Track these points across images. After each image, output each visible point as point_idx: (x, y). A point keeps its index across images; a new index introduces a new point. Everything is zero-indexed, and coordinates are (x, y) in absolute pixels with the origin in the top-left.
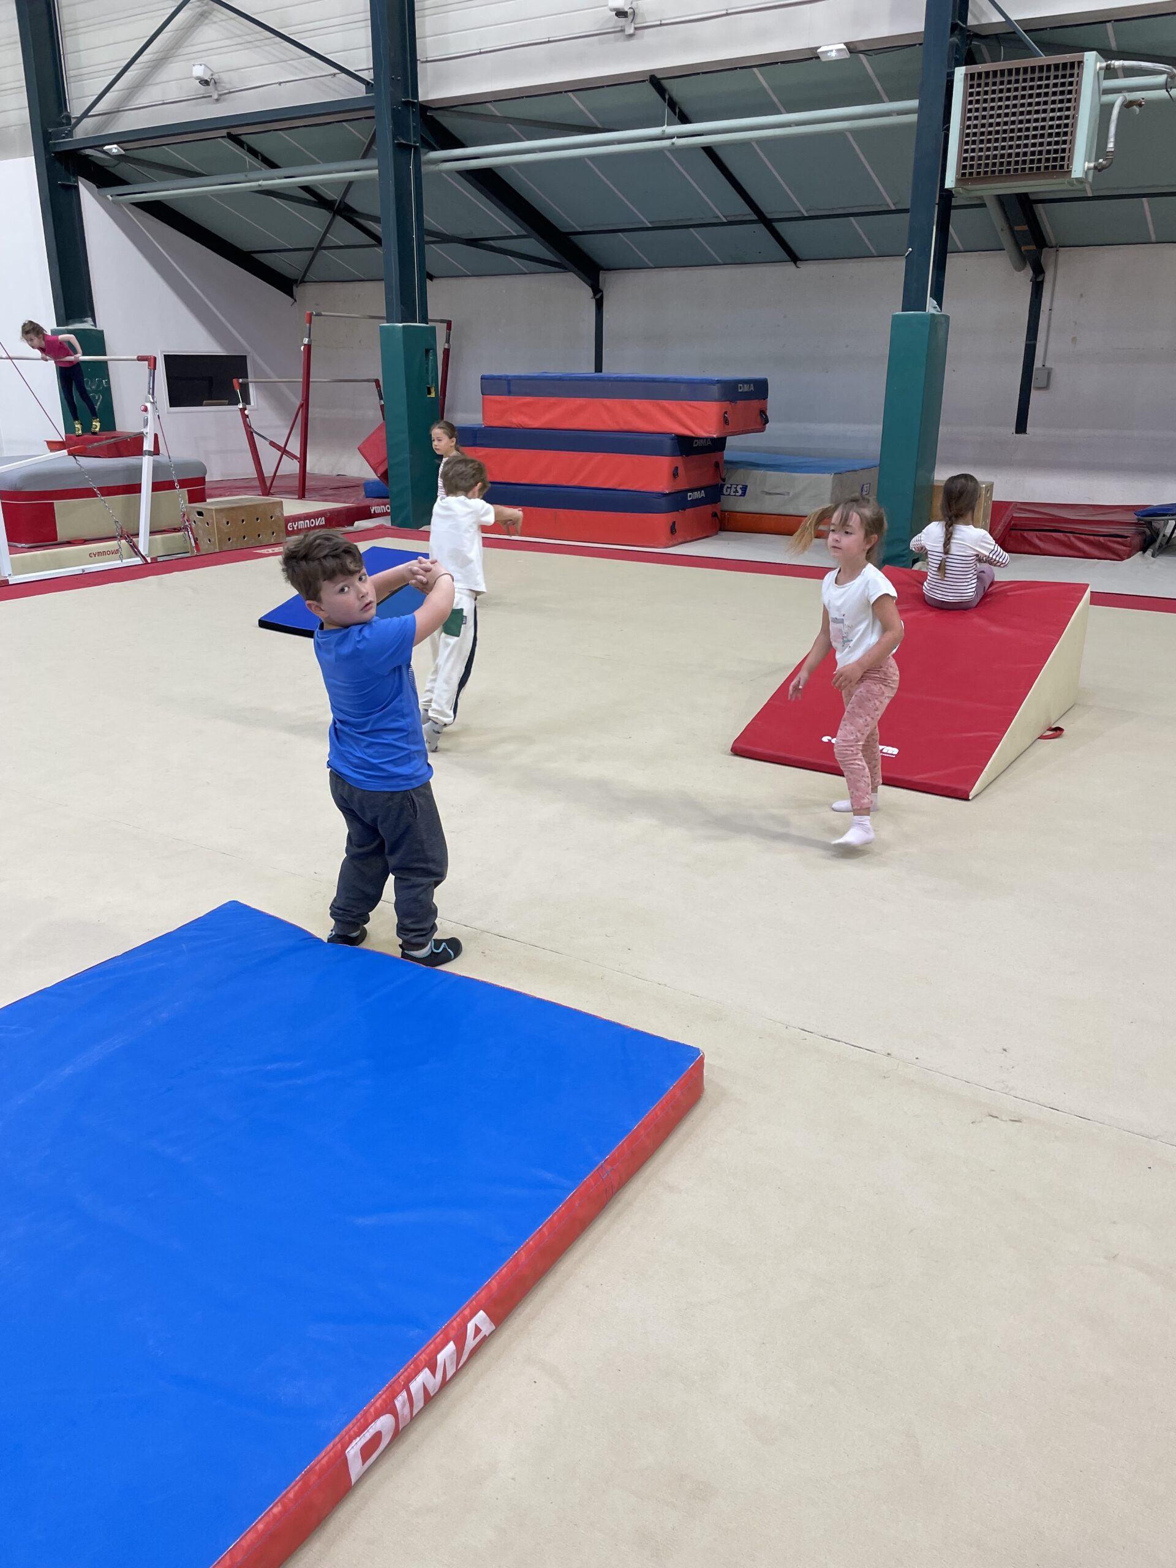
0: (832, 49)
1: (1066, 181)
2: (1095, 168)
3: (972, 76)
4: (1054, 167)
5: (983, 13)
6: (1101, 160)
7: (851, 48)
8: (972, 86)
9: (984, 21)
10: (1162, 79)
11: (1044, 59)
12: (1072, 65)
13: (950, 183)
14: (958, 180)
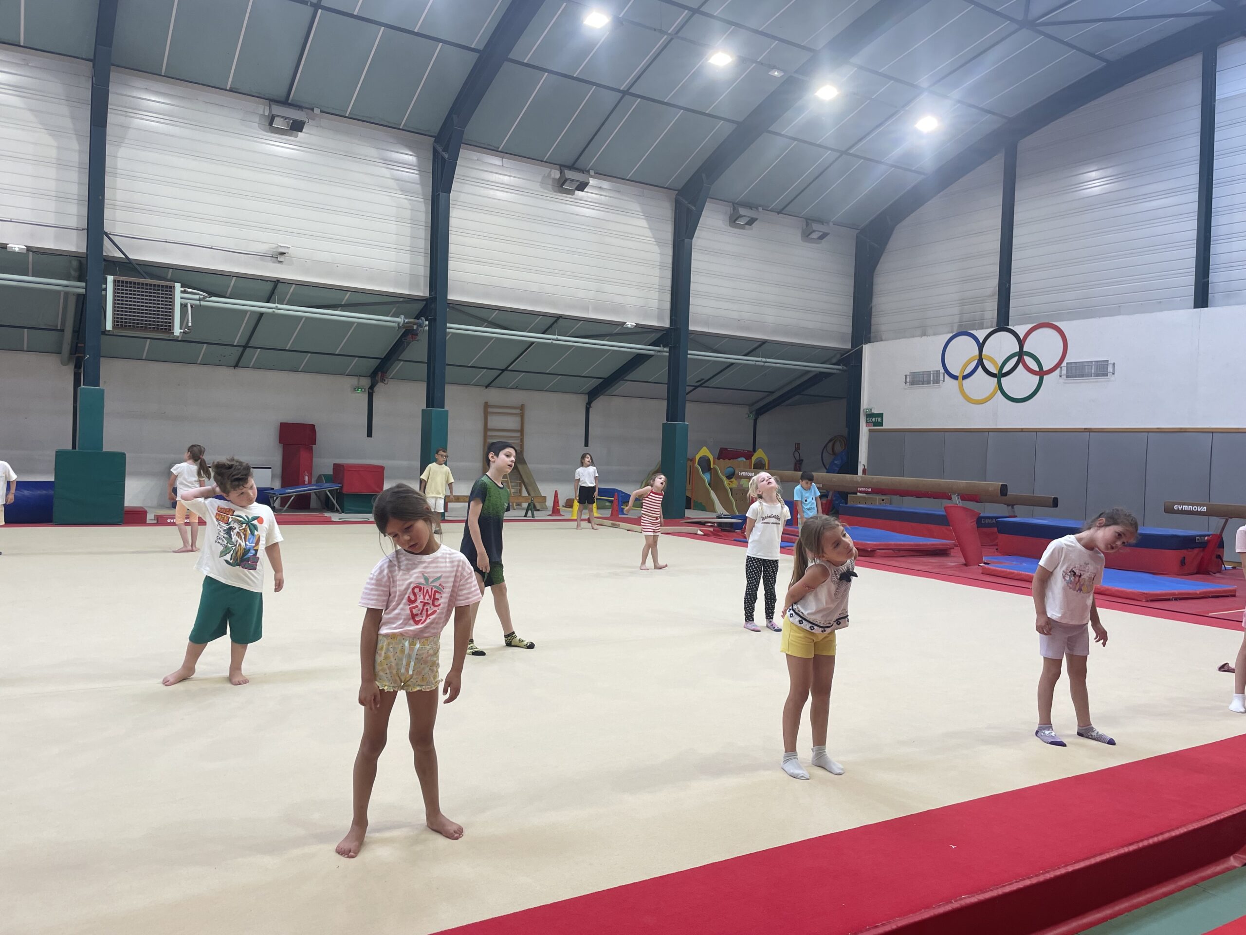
0: (17, 246)
1: (171, 336)
2: (184, 332)
3: (119, 281)
4: (166, 329)
5: (110, 252)
6: (186, 330)
7: (29, 249)
8: (119, 286)
9: (110, 254)
10: (197, 297)
11: (149, 281)
12: (171, 287)
13: (109, 326)
14: (113, 327)
